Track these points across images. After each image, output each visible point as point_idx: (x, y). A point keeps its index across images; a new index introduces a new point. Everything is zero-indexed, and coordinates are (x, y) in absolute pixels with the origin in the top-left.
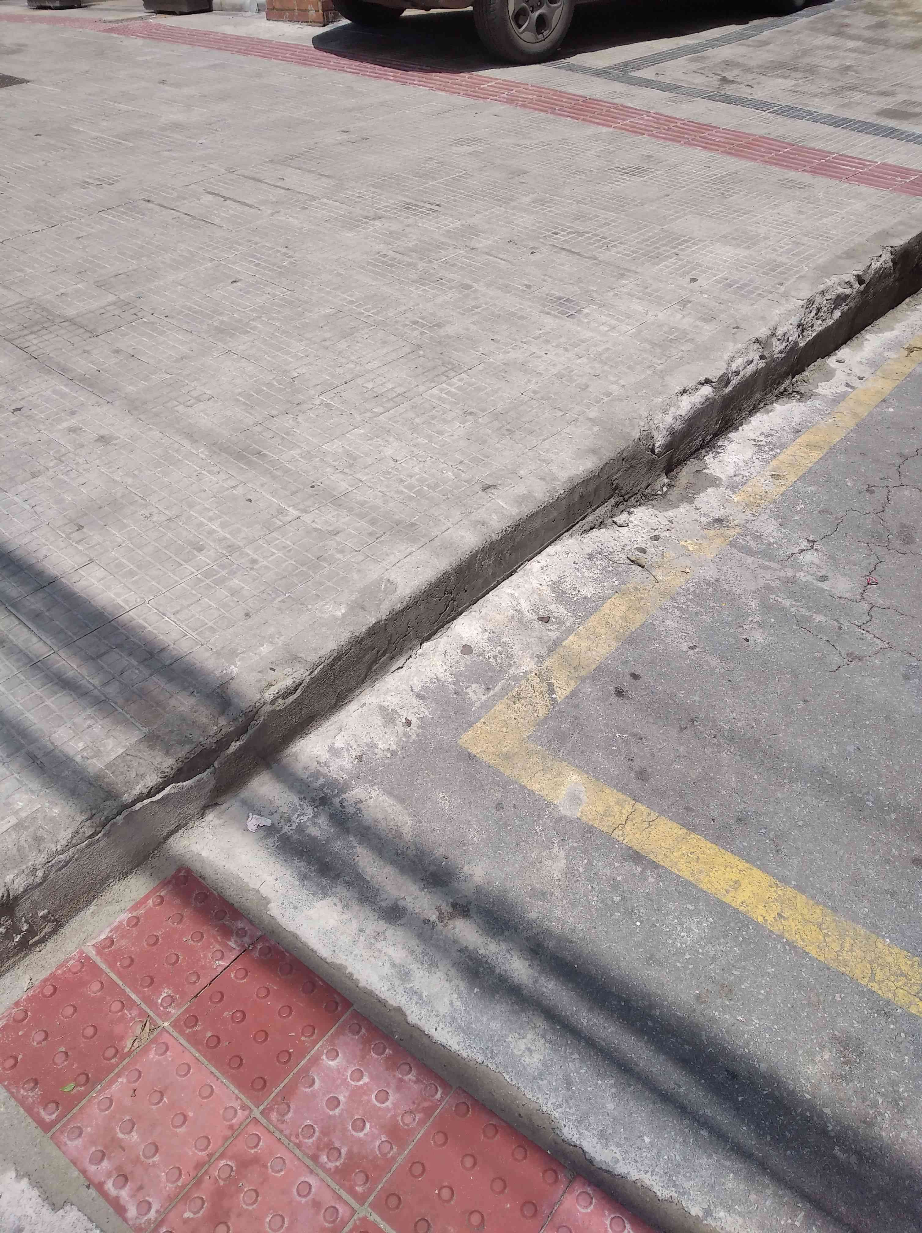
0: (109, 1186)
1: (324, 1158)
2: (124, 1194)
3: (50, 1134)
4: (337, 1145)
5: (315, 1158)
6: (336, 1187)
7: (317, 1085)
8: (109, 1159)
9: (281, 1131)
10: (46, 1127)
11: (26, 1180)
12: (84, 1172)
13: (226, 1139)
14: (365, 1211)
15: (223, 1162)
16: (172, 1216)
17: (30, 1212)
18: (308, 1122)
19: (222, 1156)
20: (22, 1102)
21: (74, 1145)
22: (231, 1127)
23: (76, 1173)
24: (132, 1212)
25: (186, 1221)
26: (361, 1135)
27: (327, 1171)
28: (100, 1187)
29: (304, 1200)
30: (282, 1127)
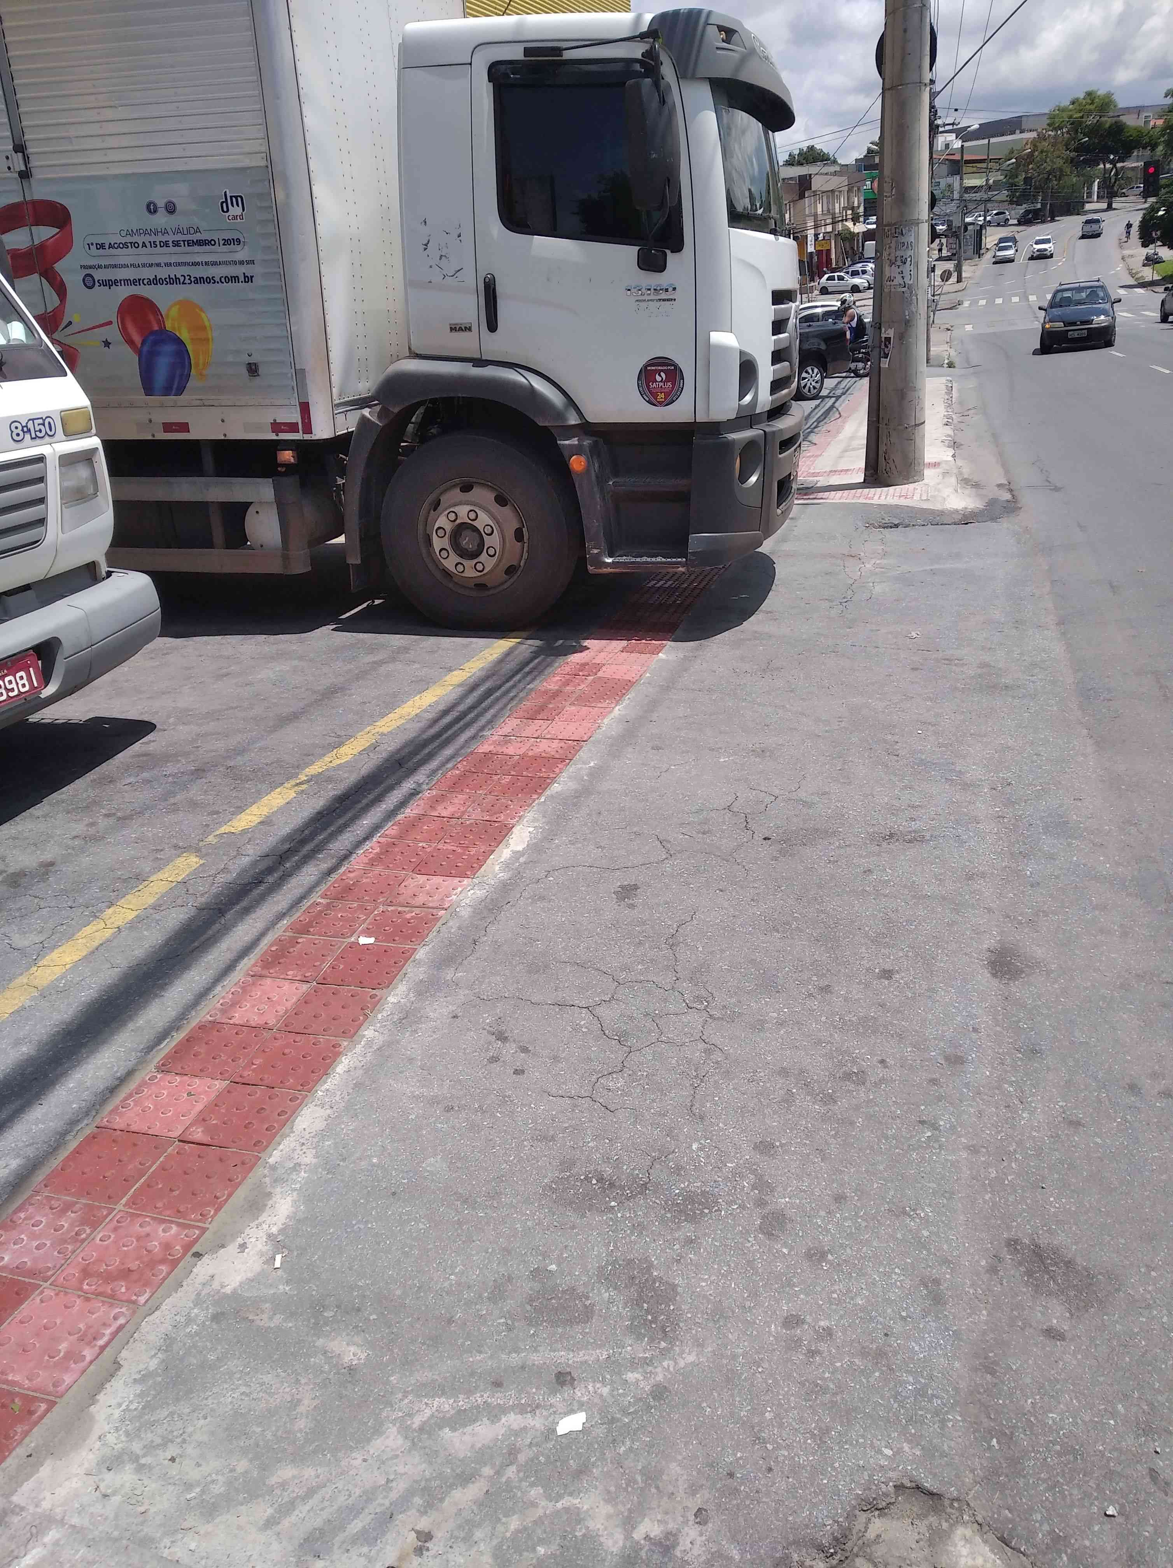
0: (101, 1342)
1: (84, 1236)
2: (108, 1332)
3: (57, 1400)
4: (74, 1233)
5: (83, 1241)
6: (104, 1224)
7: (26, 1260)
8: (81, 1352)
9: (63, 1265)
10: (52, 1404)
11: (98, 1397)
12: (91, 1362)
13: (66, 1293)
14: (120, 1207)
15: (85, 1287)
16: (124, 1298)
17: (121, 1382)
18: (56, 1253)
19: (81, 1289)
20: (26, 1434)
21: (68, 1379)
22: (57, 1294)
23: (92, 1367)
24: (122, 1321)
25: (127, 1289)
26: (66, 1225)
27: (92, 1232)
28: (103, 1348)
29: (113, 1236)
30: (58, 1266)
